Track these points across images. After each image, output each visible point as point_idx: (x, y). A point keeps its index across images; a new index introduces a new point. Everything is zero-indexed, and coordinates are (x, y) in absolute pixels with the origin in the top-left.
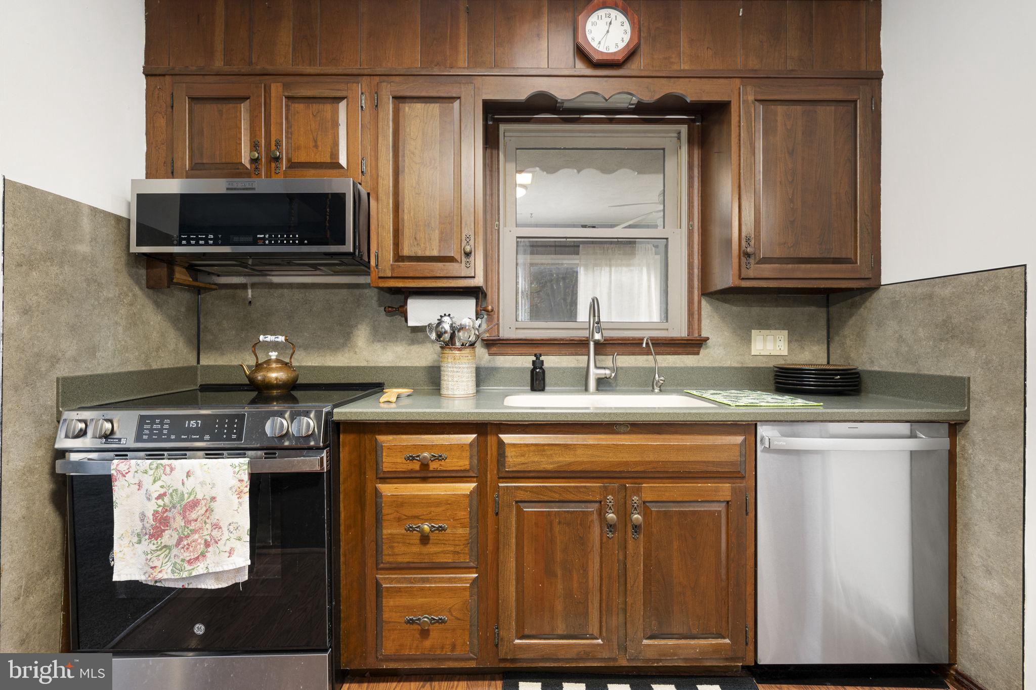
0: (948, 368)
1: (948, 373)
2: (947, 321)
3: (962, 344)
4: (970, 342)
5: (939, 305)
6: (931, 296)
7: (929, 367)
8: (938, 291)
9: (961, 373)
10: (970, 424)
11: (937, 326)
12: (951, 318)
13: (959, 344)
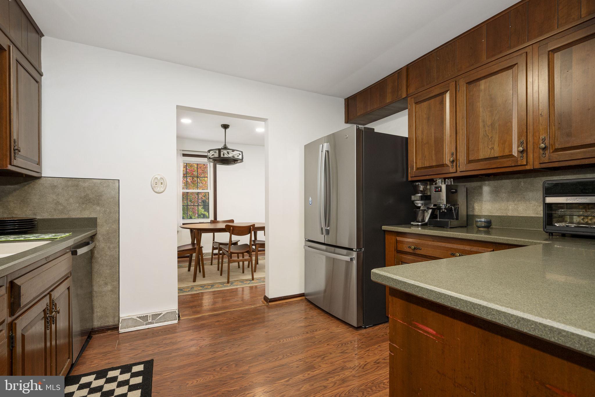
0: (86, 214)
1: (86, 216)
2: (86, 196)
3: (94, 205)
4: (98, 204)
5: (82, 190)
6: (77, 186)
7: (76, 214)
8: (81, 183)
9: (93, 215)
10: (98, 235)
11: (81, 198)
12: (88, 195)
13: (92, 205)
